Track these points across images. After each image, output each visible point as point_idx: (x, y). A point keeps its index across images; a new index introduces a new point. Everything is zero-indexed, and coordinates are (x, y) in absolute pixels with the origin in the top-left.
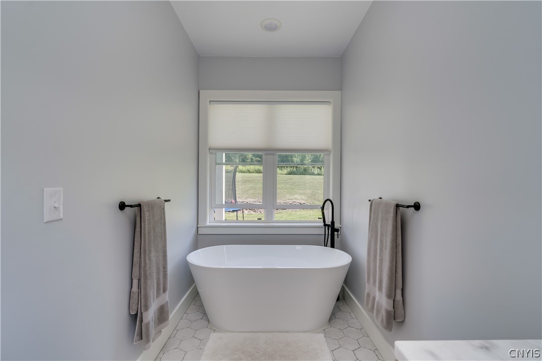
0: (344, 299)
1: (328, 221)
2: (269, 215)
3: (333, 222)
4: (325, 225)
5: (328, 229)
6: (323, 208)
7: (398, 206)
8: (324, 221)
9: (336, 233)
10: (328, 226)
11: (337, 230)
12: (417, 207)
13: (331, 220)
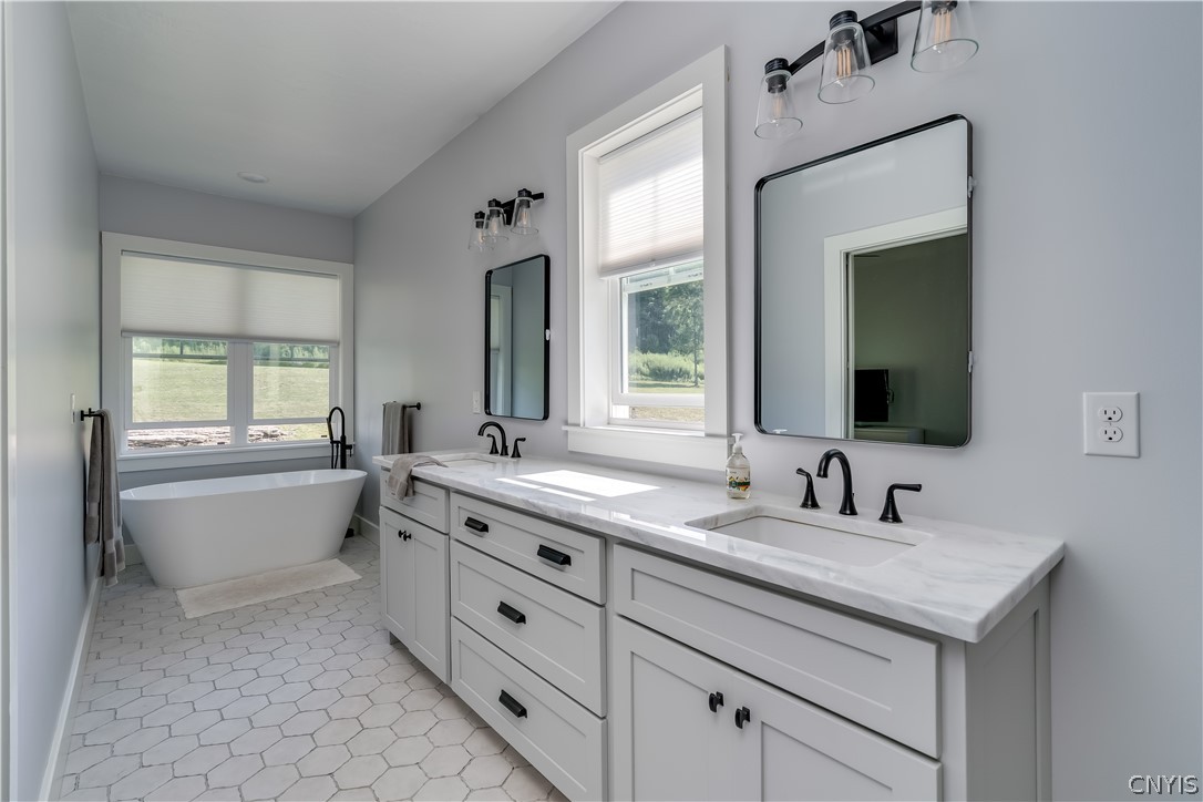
0: (360, 533)
1: (337, 437)
2: (240, 432)
3: (343, 437)
4: (332, 442)
5: (337, 447)
6: (329, 420)
7: (404, 407)
8: (332, 437)
9: (348, 452)
10: (337, 442)
11: (350, 447)
12: (419, 406)
13: (340, 434)
